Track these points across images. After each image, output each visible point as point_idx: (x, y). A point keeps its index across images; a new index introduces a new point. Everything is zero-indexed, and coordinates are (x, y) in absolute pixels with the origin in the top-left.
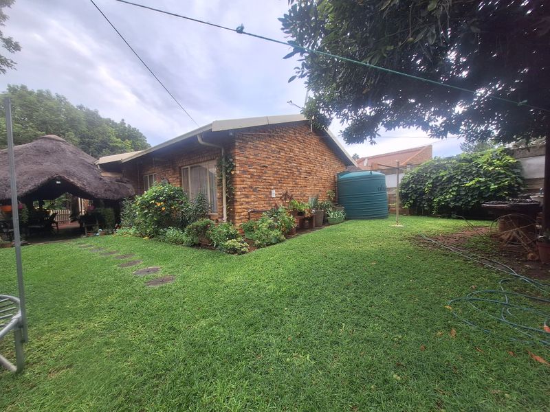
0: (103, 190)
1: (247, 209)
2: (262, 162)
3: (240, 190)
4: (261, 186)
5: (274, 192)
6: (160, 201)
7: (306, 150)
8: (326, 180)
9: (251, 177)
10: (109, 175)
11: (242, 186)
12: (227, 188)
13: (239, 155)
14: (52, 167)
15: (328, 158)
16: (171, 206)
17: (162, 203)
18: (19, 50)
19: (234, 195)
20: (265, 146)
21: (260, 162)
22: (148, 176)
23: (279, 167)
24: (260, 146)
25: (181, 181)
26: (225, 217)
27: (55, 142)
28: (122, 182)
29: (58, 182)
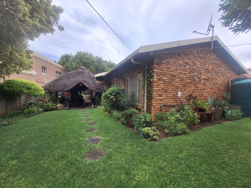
0: (95, 88)
1: (160, 103)
2: (172, 73)
3: (156, 91)
4: (170, 89)
5: (179, 93)
6: (112, 95)
7: (206, 63)
8: (221, 85)
9: (164, 83)
10: (98, 82)
11: (157, 89)
12: (148, 90)
13: (156, 69)
14: (80, 79)
15: (223, 68)
16: (118, 98)
17: (113, 96)
18: (64, 30)
19: (152, 94)
20: (175, 62)
21: (171, 72)
22: (113, 82)
23: (184, 76)
24: (171, 62)
25: (125, 85)
26: (145, 108)
27: (83, 69)
28: (103, 85)
29: (80, 85)
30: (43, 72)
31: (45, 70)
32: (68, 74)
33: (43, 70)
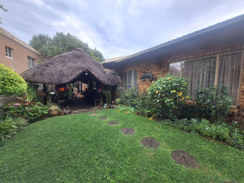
0: (107, 80)
10: (108, 70)
14: (82, 65)
28: (115, 75)
29: (86, 74)
30: (7, 55)
31: (10, 53)
32: (61, 56)
33: (7, 52)
